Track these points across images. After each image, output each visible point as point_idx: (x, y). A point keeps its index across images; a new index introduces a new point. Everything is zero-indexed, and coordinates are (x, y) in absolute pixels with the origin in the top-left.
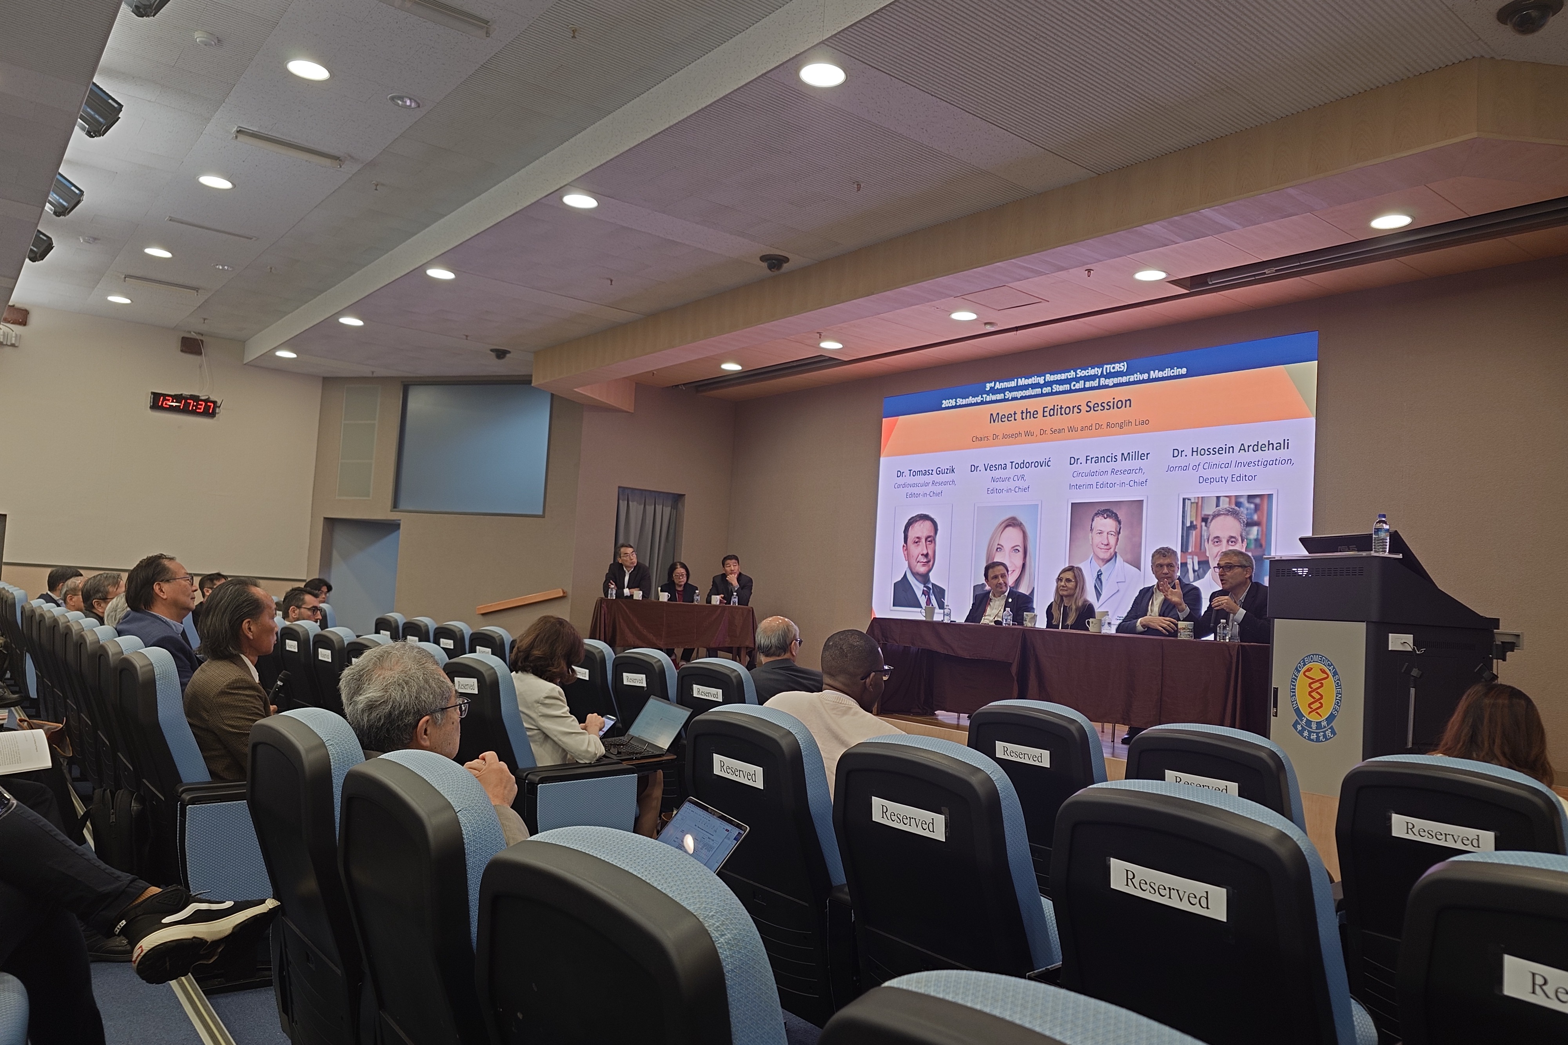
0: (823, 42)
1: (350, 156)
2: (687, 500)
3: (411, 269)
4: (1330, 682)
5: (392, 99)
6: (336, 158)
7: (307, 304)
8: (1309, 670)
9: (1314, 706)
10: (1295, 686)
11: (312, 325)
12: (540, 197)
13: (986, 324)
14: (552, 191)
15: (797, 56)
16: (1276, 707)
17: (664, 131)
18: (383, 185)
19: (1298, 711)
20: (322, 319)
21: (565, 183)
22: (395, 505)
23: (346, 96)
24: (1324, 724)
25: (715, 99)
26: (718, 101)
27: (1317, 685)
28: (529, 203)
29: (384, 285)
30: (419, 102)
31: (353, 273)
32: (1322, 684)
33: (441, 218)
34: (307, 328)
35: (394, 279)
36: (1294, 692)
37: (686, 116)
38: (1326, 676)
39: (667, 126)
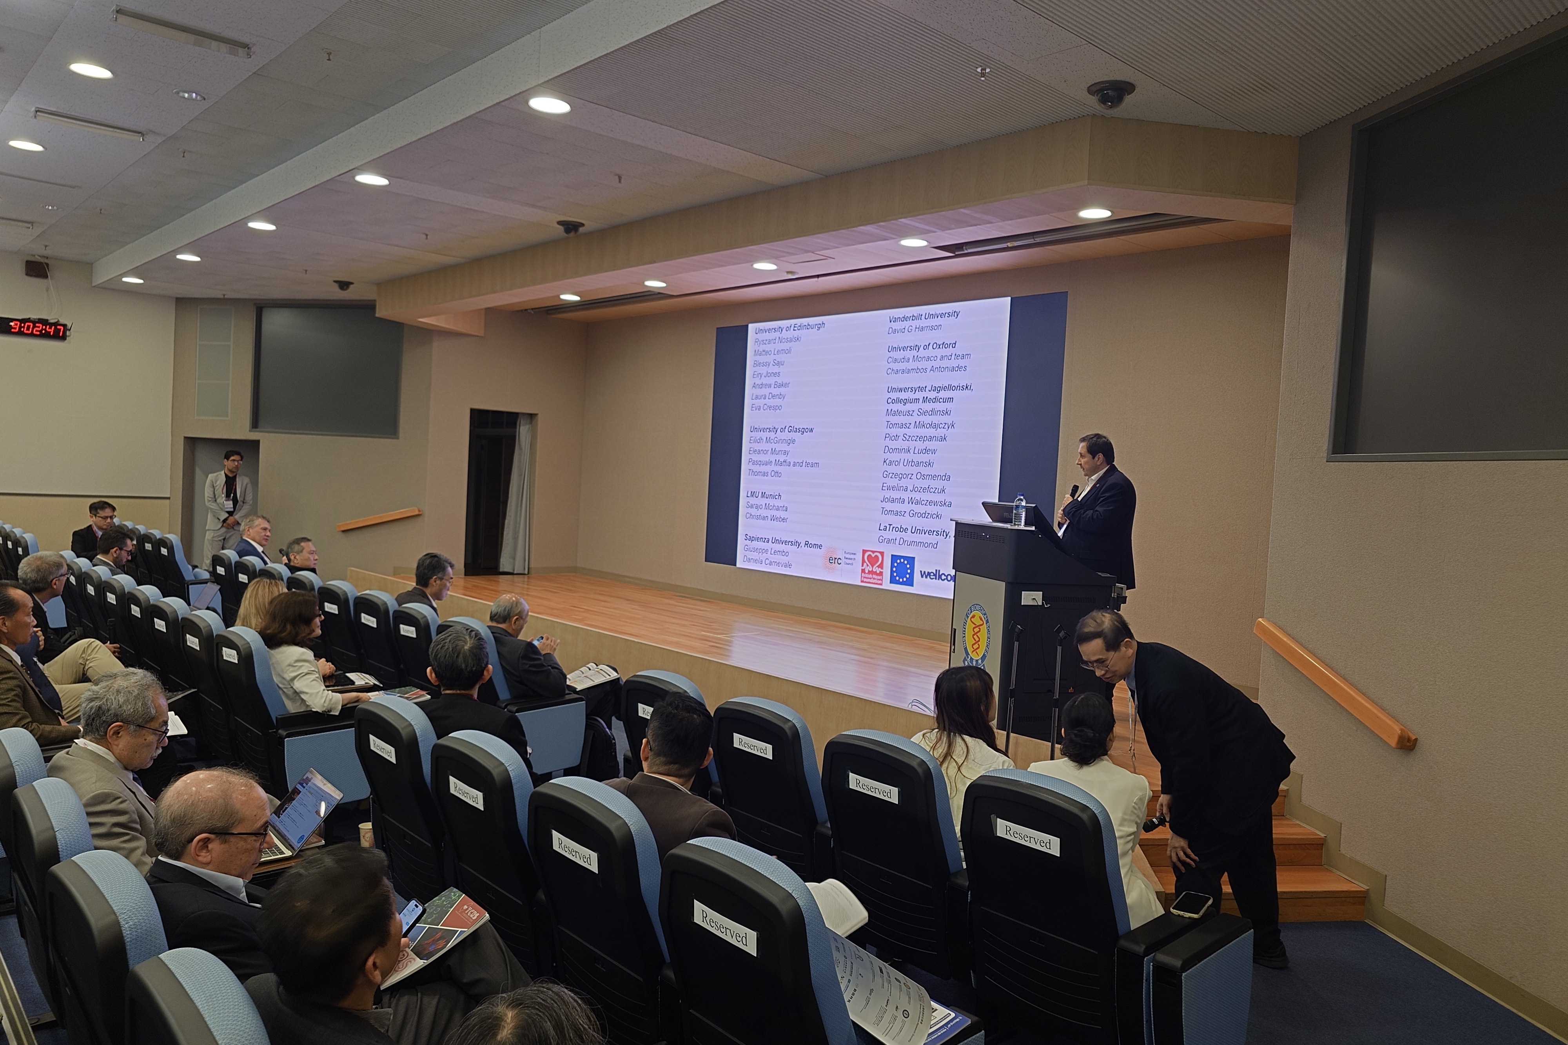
0: (539, 85)
1: (151, 131)
2: (541, 421)
3: (232, 222)
4: (984, 628)
5: (178, 93)
6: (139, 133)
7: (145, 237)
8: (973, 617)
9: (976, 646)
10: (965, 628)
11: (150, 259)
12: (334, 176)
13: (788, 272)
14: (343, 172)
15: (520, 93)
16: (954, 645)
17: (427, 136)
18: (190, 152)
19: (966, 649)
20: (159, 255)
21: (353, 168)
22: (255, 424)
23: (132, 90)
24: (980, 661)
25: (464, 117)
26: (466, 118)
27: (976, 630)
28: (325, 180)
29: (211, 232)
30: (203, 95)
31: (183, 215)
32: (979, 628)
33: (254, 177)
34: (147, 261)
35: (218, 228)
36: (965, 634)
37: (442, 127)
38: (982, 623)
39: (429, 133)
